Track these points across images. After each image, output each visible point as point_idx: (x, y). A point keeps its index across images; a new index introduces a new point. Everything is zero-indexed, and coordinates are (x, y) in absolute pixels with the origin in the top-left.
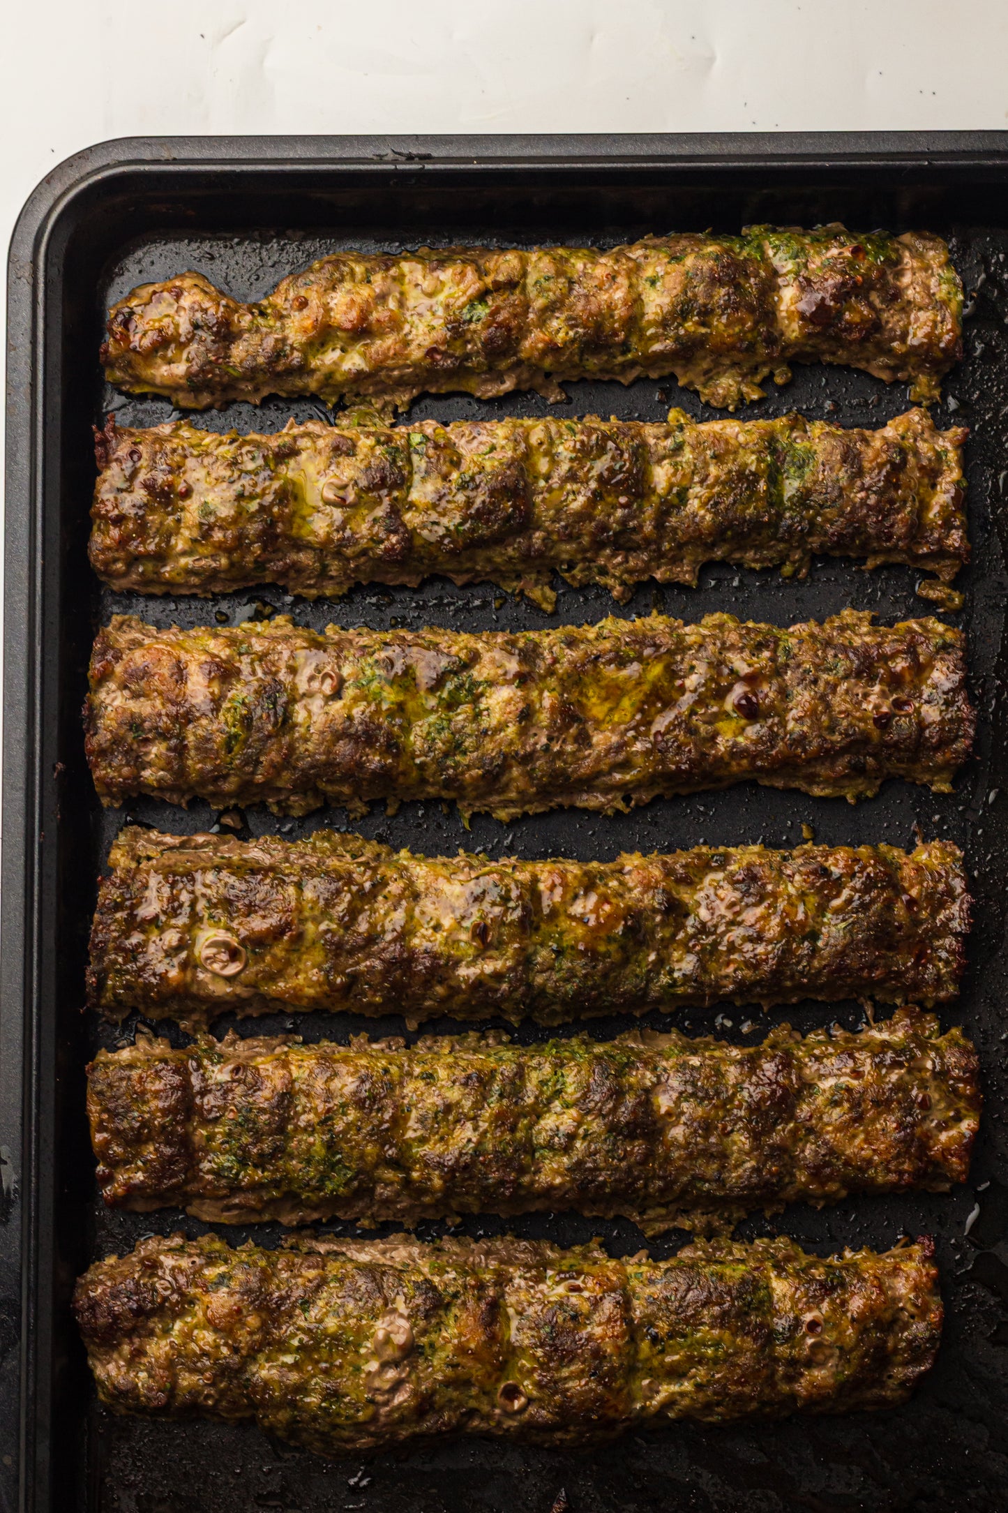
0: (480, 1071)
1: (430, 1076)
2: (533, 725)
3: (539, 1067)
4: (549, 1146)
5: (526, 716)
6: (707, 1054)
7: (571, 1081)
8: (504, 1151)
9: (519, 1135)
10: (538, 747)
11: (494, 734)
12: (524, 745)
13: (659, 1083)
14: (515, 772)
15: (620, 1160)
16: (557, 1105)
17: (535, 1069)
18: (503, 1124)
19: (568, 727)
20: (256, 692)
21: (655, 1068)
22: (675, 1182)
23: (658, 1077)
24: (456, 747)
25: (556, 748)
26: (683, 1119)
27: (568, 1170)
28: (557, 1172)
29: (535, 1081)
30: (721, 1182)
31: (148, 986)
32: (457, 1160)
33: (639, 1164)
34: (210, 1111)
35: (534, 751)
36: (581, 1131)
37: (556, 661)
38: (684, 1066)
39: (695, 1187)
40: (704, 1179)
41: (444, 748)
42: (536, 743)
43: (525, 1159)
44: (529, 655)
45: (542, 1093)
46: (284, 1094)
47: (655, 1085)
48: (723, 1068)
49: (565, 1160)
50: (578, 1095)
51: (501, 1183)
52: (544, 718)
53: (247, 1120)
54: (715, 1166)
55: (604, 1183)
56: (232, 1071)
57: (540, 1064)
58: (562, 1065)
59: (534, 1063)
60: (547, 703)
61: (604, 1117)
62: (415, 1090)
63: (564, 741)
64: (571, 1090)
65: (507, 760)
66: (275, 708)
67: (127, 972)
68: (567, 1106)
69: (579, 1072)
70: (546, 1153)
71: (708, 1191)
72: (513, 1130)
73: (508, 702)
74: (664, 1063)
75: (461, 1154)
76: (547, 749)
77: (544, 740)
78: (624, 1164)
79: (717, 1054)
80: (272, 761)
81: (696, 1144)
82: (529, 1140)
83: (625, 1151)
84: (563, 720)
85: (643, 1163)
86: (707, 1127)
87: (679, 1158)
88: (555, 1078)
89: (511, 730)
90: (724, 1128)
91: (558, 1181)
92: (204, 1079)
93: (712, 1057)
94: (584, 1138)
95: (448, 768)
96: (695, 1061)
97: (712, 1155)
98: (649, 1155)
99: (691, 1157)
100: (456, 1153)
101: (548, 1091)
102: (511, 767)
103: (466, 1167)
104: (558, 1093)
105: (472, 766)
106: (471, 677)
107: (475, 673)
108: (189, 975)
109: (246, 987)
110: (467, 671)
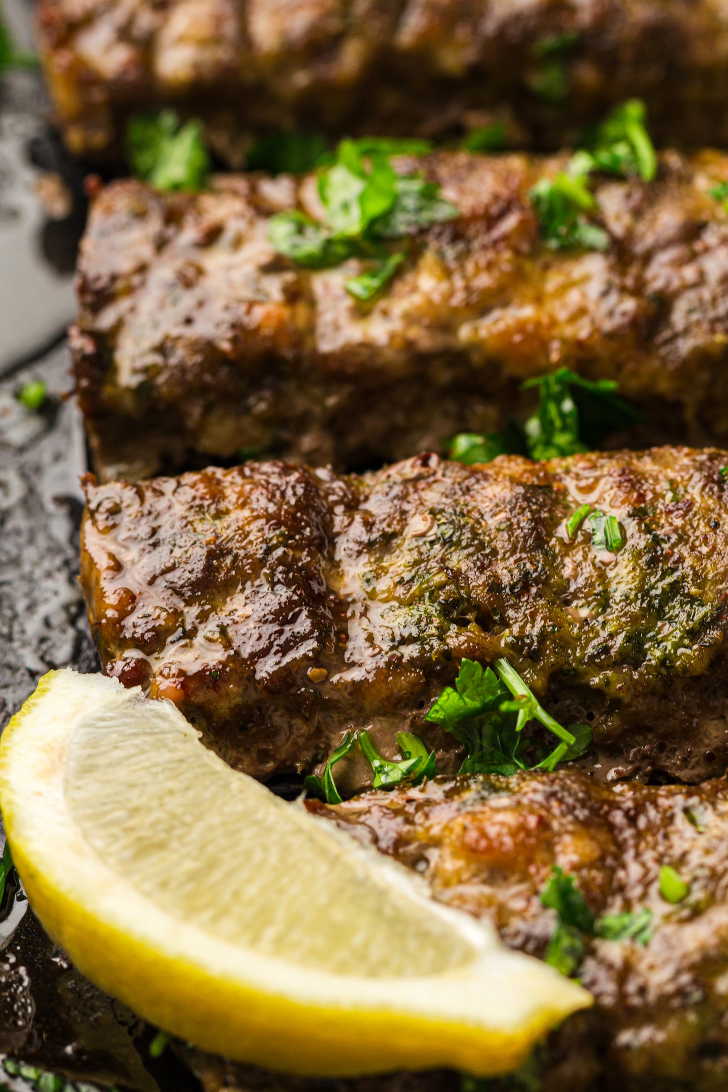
108: (302, 312)
109: (428, 328)
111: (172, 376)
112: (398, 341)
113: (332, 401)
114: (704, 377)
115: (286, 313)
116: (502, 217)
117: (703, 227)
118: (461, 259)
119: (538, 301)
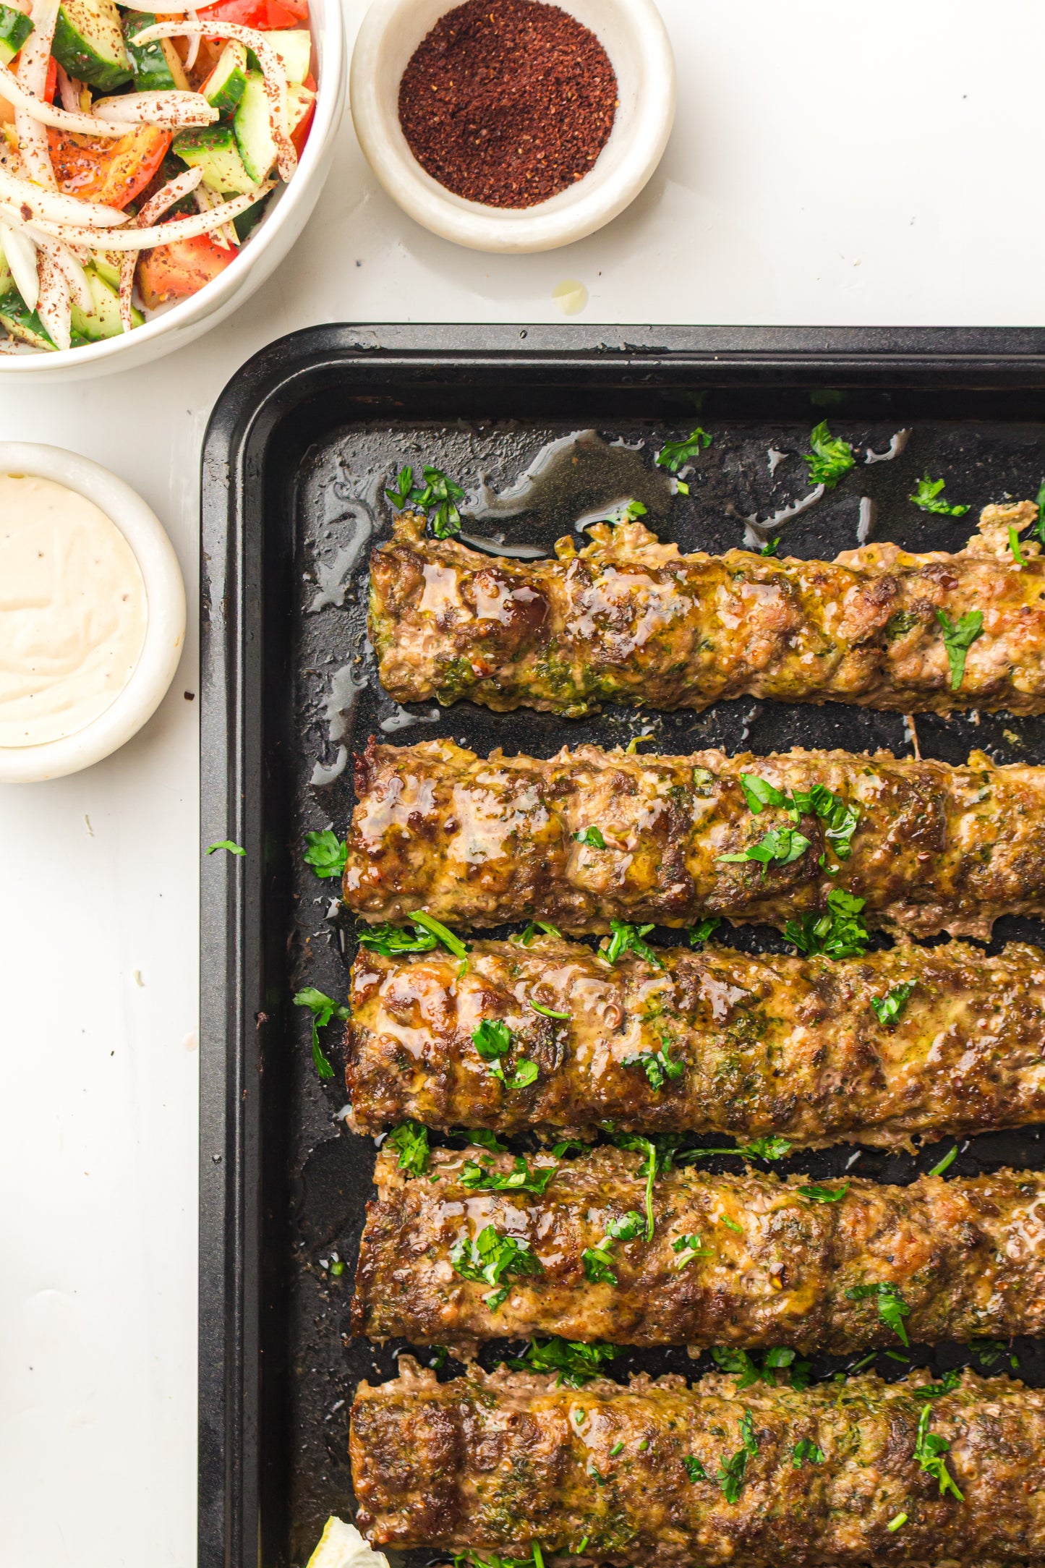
0: (772, 1427)
1: (720, 1432)
2: (828, 1067)
3: (833, 1422)
4: (847, 1508)
5: (821, 1058)
6: (1005, 1400)
7: (870, 1436)
8: (798, 1514)
9: (814, 1496)
10: (832, 1089)
11: (788, 1074)
12: (818, 1087)
13: (959, 1437)
14: (807, 1115)
15: (920, 1524)
16: (852, 1464)
17: (829, 1423)
18: (797, 1486)
19: (864, 1068)
20: (533, 1025)
21: (953, 1420)
22: (974, 1542)
23: (958, 1430)
24: (747, 1087)
25: (849, 1089)
26: (985, 1477)
27: (865, 1535)
28: (853, 1535)
29: (829, 1437)
30: (1023, 1541)
31: (417, 1323)
32: (748, 1527)
33: (938, 1526)
34: (483, 1461)
35: (827, 1094)
36: (879, 1493)
37: (852, 996)
38: (984, 1416)
39: (996, 1547)
40: (1006, 1539)
41: (733, 1089)
42: (829, 1086)
43: (819, 1522)
44: (824, 987)
45: (837, 1450)
46: (563, 1448)
47: (954, 1440)
48: (1025, 1420)
49: (862, 1523)
50: (875, 1454)
51: (795, 1549)
52: (839, 1059)
53: (523, 1474)
54: (1019, 1526)
55: (904, 1549)
56: (509, 1420)
57: (834, 1418)
58: (857, 1419)
59: (827, 1416)
60: (843, 1044)
61: (904, 1479)
62: (704, 1446)
63: (858, 1083)
64: (869, 1449)
65: (798, 1102)
66: (554, 1045)
67: (397, 1304)
68: (863, 1465)
69: (875, 1428)
70: (841, 1514)
71: (1010, 1551)
72: (806, 1492)
73: (802, 1044)
74: (962, 1413)
75: (752, 1519)
76: (840, 1091)
77: (838, 1082)
78: (924, 1528)
79: (1017, 1399)
80: (549, 1102)
81: (1000, 1504)
82: (823, 1502)
83: (926, 1514)
84: (860, 1062)
85: (945, 1523)
86: (1009, 1486)
87: (981, 1519)
88: (850, 1435)
89: (805, 1072)
90: (1029, 1487)
91: (853, 1544)
92: (477, 1427)
93: (1012, 1405)
94: (882, 1500)
95: (737, 1110)
96: (993, 1410)
97: (1016, 1516)
98: (950, 1517)
99: (993, 1517)
100: (748, 1518)
101: (844, 1447)
102: (801, 1109)
103: (759, 1534)
104: (855, 1449)
105: (762, 1109)
106: (763, 1013)
107: (768, 1009)
108: (464, 1311)
109: (525, 1323)
110: (760, 1007)
111: (399, 1330)
112: (510, 1329)
115: (456, 1311)
116: (567, 1271)
117: (668, 1276)
118: (543, 1293)
119: (580, 1313)
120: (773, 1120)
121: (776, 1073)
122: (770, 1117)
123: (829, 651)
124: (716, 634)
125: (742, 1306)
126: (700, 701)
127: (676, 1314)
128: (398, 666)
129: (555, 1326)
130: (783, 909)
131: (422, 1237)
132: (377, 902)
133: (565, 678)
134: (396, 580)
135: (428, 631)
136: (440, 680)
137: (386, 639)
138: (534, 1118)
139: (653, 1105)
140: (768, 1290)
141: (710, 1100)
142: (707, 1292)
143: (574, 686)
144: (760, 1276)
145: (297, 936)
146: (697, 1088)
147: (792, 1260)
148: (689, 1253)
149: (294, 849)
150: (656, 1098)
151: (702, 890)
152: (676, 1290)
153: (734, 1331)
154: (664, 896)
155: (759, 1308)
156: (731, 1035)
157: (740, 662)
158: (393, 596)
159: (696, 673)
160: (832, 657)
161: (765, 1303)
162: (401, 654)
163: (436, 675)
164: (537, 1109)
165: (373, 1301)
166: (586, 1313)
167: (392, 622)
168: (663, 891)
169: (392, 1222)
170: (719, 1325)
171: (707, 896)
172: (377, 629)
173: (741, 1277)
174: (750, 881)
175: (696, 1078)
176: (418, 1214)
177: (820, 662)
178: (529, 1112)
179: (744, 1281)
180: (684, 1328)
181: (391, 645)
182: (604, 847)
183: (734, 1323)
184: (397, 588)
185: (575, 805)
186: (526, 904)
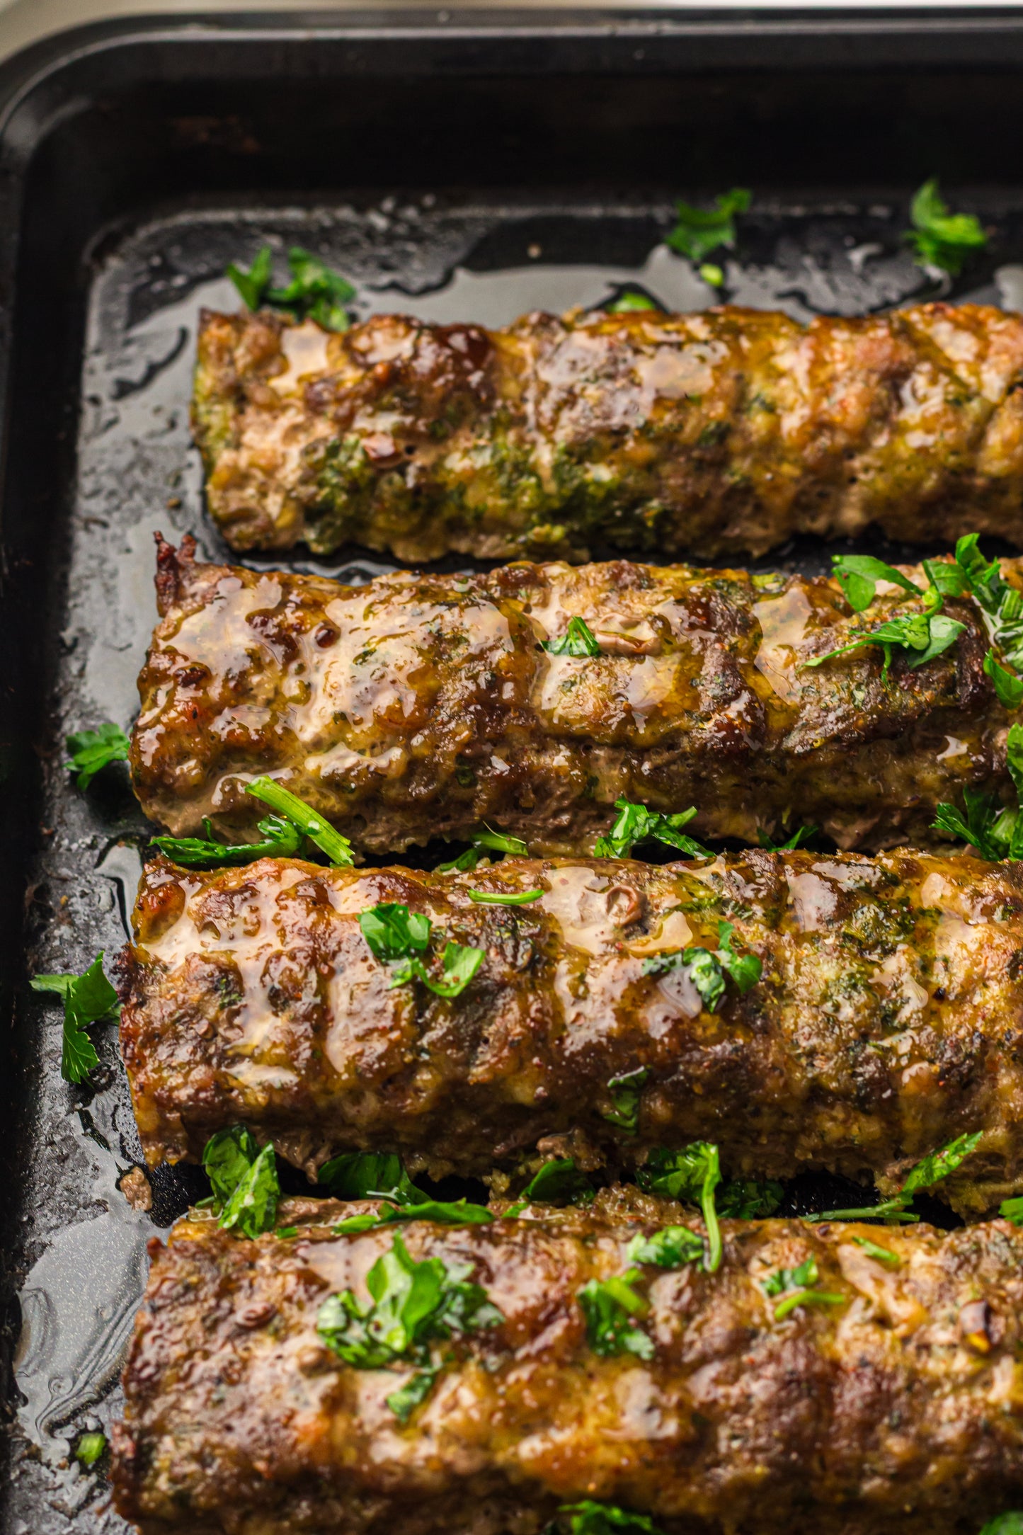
11: (962, 996)
14: (1005, 1077)
24: (883, 1019)
41: (858, 1022)
65: (988, 1050)
66: (514, 939)
73: (986, 944)
89: (994, 993)
95: (868, 1060)
102: (996, 1065)
105: (916, 1055)
106: (905, 901)
107: (913, 896)
108: (341, 1423)
109: (466, 1447)
110: (899, 891)
111: (208, 1486)
112: (435, 1464)
113: (369, 1513)
114: (745, 1502)
115: (324, 1425)
116: (549, 1321)
117: (754, 1334)
118: (503, 1371)
119: (580, 1419)
120: (941, 1075)
121: (940, 996)
122: (936, 1068)
123: (969, 399)
124: (775, 384)
125: (909, 1387)
126: (757, 531)
127: (776, 1406)
128: (239, 479)
129: (530, 1448)
130: (929, 776)
131: (258, 1297)
132: (190, 768)
133: (523, 468)
134: (239, 340)
135: (293, 416)
136: (312, 489)
137: (220, 436)
138: (478, 1072)
139: (707, 1042)
140: (962, 1363)
141: (815, 1041)
142: (836, 1365)
143: (539, 485)
144: (941, 1335)
145: (43, 892)
146: (789, 1024)
147: (1003, 1300)
148: (795, 1294)
149: (49, 761)
150: (713, 1030)
151: (777, 721)
152: (773, 1357)
153: (896, 1445)
154: (709, 725)
155: (944, 1397)
156: (848, 937)
157: (819, 425)
158: (232, 362)
159: (745, 452)
160: (975, 406)
161: (956, 1389)
162: (244, 459)
163: (304, 481)
164: (486, 1055)
165: (159, 1429)
166: (591, 1422)
167: (230, 409)
168: (707, 718)
169: (198, 1270)
170: (866, 1427)
171: (787, 732)
172: (205, 420)
173: (905, 1340)
174: (860, 695)
175: (788, 1012)
176: (252, 1266)
177: (955, 412)
178: (467, 1063)
179: (911, 1348)
180: (792, 1438)
181: (228, 445)
182: (599, 652)
183: (893, 1429)
184: (240, 352)
185: (544, 604)
186: (460, 757)
